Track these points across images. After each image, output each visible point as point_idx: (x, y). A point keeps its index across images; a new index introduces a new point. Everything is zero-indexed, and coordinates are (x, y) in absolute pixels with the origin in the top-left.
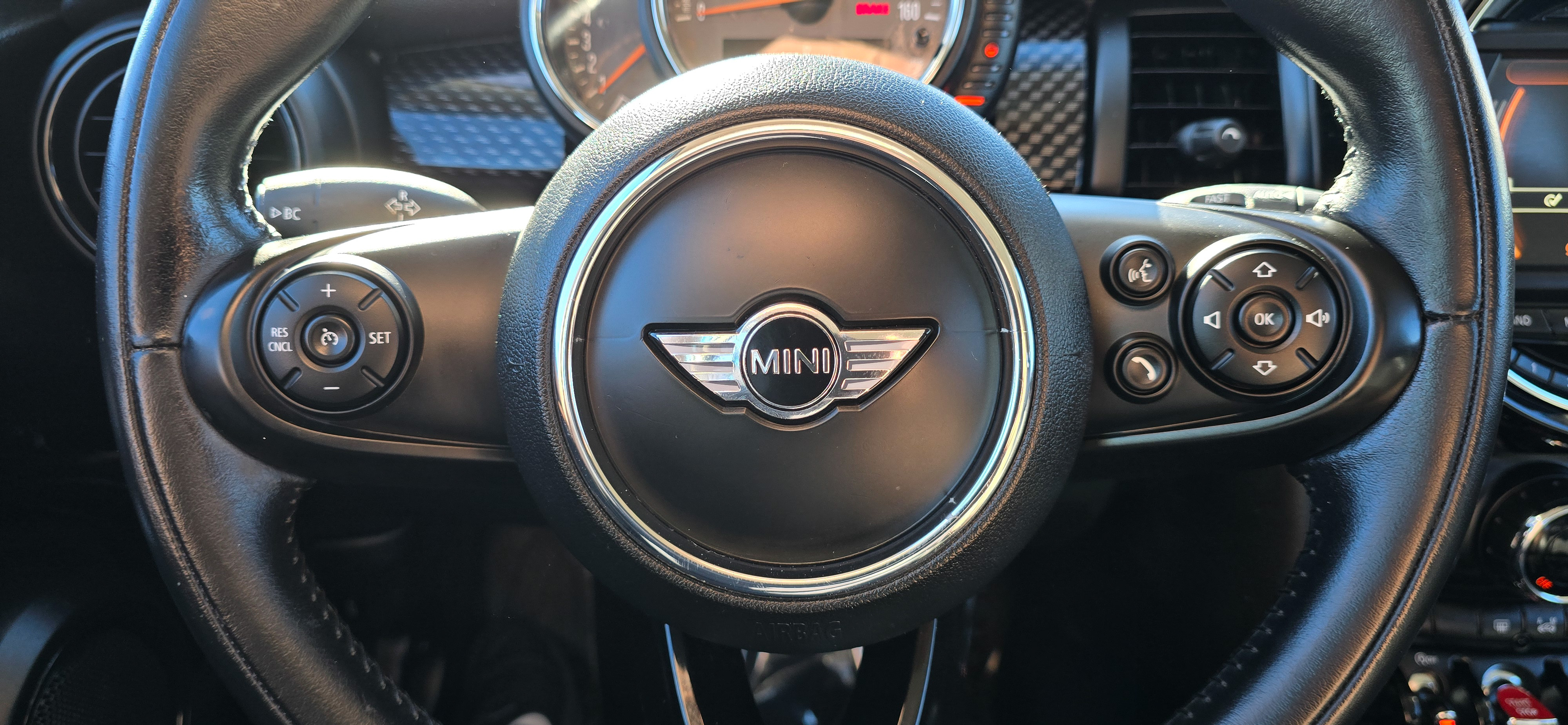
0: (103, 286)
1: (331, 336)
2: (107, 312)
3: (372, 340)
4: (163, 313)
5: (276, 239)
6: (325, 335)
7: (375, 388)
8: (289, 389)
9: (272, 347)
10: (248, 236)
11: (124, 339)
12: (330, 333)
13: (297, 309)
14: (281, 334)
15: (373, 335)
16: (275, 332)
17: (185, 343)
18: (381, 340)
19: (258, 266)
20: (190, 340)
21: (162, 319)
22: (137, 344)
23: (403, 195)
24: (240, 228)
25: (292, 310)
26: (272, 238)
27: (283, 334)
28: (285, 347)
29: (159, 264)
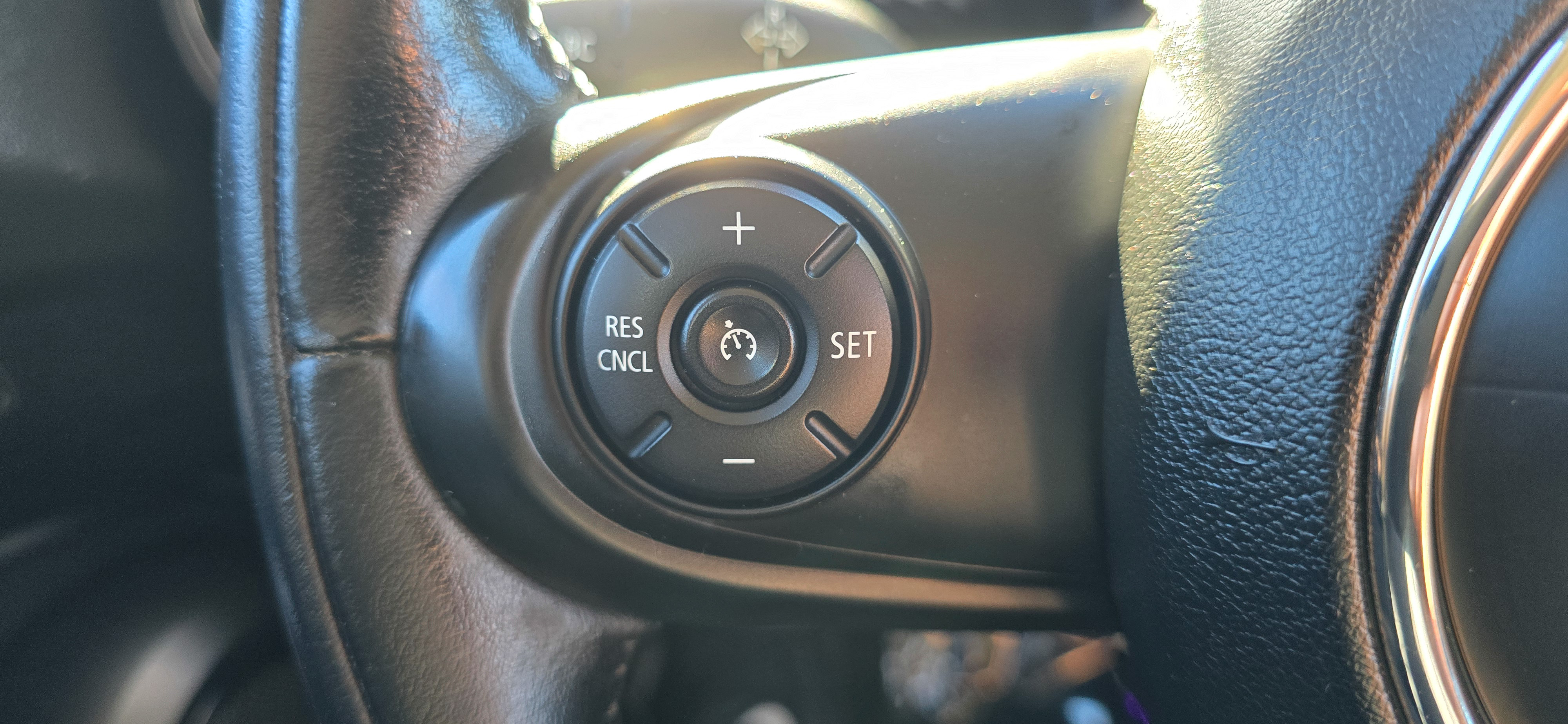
0: (232, 205)
1: (742, 337)
2: (241, 267)
3: (837, 351)
4: (361, 272)
5: (591, 98)
6: (727, 336)
7: (835, 462)
8: (640, 459)
9: (607, 359)
10: (538, 94)
11: (278, 329)
12: (739, 331)
13: (666, 271)
14: (626, 331)
15: (838, 339)
16: (613, 327)
17: (408, 337)
18: (855, 350)
19: (566, 165)
20: (421, 331)
21: (358, 285)
22: (305, 343)
23: (775, 15)
24: (522, 75)
25: (655, 274)
26: (582, 98)
27: (632, 331)
28: (637, 361)
29: (352, 156)
